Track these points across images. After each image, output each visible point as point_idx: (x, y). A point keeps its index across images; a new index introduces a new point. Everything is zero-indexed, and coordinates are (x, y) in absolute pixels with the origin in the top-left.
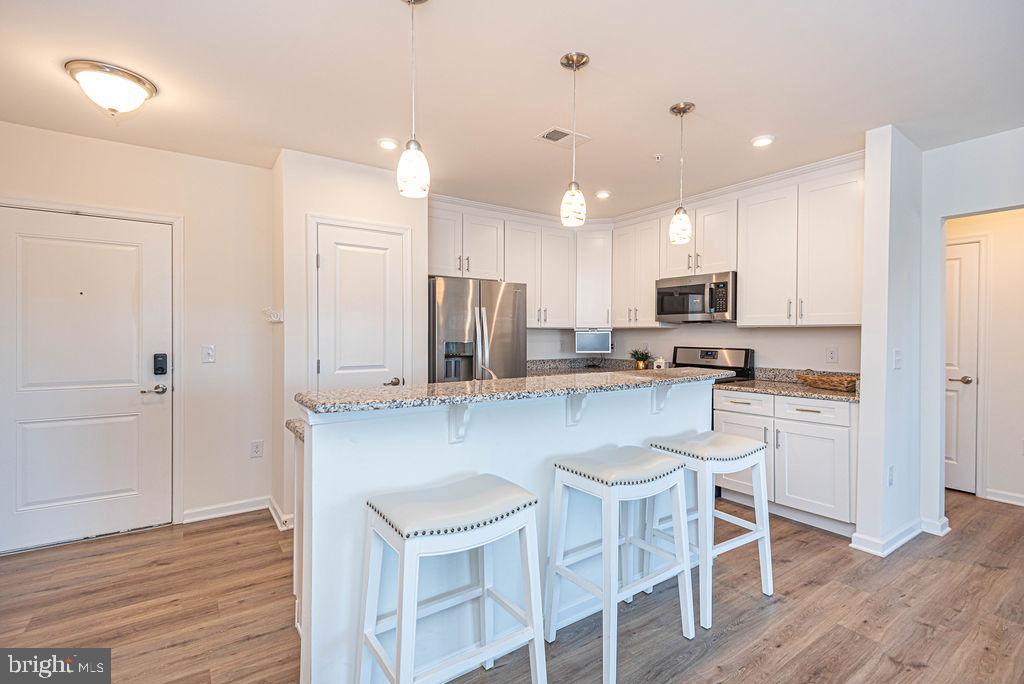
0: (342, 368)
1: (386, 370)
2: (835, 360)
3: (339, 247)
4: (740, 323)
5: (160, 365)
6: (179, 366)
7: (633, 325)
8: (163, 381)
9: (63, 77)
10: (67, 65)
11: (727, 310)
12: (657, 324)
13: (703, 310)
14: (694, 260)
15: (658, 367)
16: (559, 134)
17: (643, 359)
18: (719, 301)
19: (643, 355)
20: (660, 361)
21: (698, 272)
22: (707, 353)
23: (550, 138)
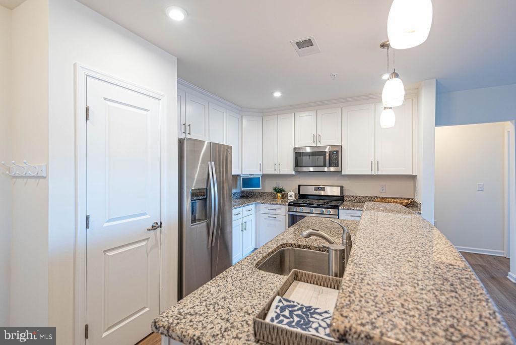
1: (148, 217)
4: (343, 173)
7: (277, 172)
11: (338, 166)
12: (293, 173)
13: (325, 166)
14: (316, 137)
15: (291, 196)
16: (308, 43)
17: (281, 192)
18: (334, 161)
19: (281, 189)
20: (291, 193)
21: (319, 145)
22: (318, 188)
23: (300, 45)
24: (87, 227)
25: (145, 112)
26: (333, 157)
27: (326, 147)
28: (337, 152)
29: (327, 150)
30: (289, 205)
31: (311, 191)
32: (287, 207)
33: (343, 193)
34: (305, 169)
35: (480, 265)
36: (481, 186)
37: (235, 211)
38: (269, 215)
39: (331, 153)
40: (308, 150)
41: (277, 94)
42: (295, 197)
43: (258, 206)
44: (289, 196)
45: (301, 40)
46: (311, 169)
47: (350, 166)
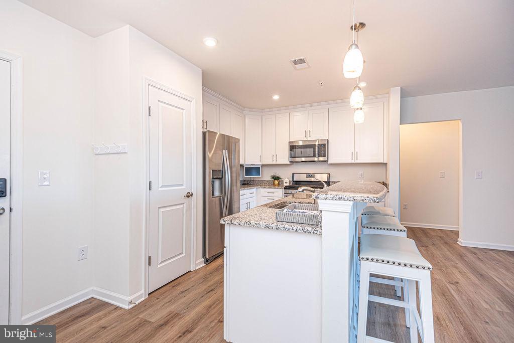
0: (162, 186)
1: (184, 187)
2: (363, 177)
3: (160, 103)
4: (329, 162)
7: (274, 163)
11: (325, 156)
12: (288, 163)
13: (314, 156)
14: (308, 133)
15: (286, 183)
16: (302, 61)
17: (278, 180)
18: (322, 153)
19: (278, 177)
20: (287, 180)
21: (310, 139)
22: (309, 176)
23: (295, 62)
24: (150, 189)
25: (181, 111)
26: (322, 149)
27: (316, 140)
28: (324, 145)
29: (317, 143)
30: (285, 189)
31: (303, 178)
32: (283, 189)
33: (329, 179)
34: (297, 159)
35: (439, 236)
36: (443, 174)
37: (242, 192)
38: (269, 198)
39: (320, 145)
40: (301, 143)
41: (276, 97)
42: (290, 184)
43: (258, 190)
44: (284, 182)
45: (297, 59)
46: (303, 159)
47: (334, 156)
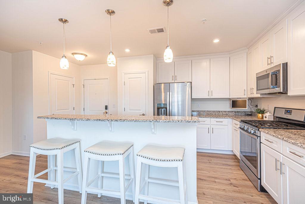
0: (130, 110)
1: (141, 111)
3: (130, 79)
4: (289, 94)
5: (106, 108)
6: (109, 107)
8: (107, 111)
9: (72, 56)
10: (72, 54)
17: (261, 113)
22: (288, 111)
24: (124, 111)
